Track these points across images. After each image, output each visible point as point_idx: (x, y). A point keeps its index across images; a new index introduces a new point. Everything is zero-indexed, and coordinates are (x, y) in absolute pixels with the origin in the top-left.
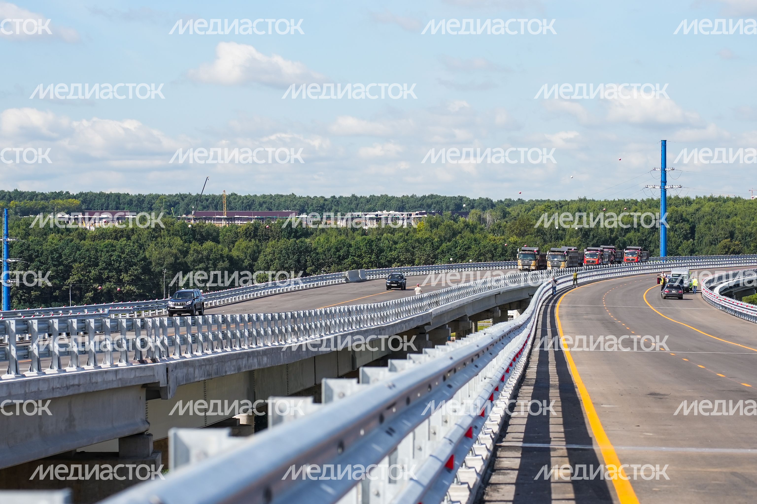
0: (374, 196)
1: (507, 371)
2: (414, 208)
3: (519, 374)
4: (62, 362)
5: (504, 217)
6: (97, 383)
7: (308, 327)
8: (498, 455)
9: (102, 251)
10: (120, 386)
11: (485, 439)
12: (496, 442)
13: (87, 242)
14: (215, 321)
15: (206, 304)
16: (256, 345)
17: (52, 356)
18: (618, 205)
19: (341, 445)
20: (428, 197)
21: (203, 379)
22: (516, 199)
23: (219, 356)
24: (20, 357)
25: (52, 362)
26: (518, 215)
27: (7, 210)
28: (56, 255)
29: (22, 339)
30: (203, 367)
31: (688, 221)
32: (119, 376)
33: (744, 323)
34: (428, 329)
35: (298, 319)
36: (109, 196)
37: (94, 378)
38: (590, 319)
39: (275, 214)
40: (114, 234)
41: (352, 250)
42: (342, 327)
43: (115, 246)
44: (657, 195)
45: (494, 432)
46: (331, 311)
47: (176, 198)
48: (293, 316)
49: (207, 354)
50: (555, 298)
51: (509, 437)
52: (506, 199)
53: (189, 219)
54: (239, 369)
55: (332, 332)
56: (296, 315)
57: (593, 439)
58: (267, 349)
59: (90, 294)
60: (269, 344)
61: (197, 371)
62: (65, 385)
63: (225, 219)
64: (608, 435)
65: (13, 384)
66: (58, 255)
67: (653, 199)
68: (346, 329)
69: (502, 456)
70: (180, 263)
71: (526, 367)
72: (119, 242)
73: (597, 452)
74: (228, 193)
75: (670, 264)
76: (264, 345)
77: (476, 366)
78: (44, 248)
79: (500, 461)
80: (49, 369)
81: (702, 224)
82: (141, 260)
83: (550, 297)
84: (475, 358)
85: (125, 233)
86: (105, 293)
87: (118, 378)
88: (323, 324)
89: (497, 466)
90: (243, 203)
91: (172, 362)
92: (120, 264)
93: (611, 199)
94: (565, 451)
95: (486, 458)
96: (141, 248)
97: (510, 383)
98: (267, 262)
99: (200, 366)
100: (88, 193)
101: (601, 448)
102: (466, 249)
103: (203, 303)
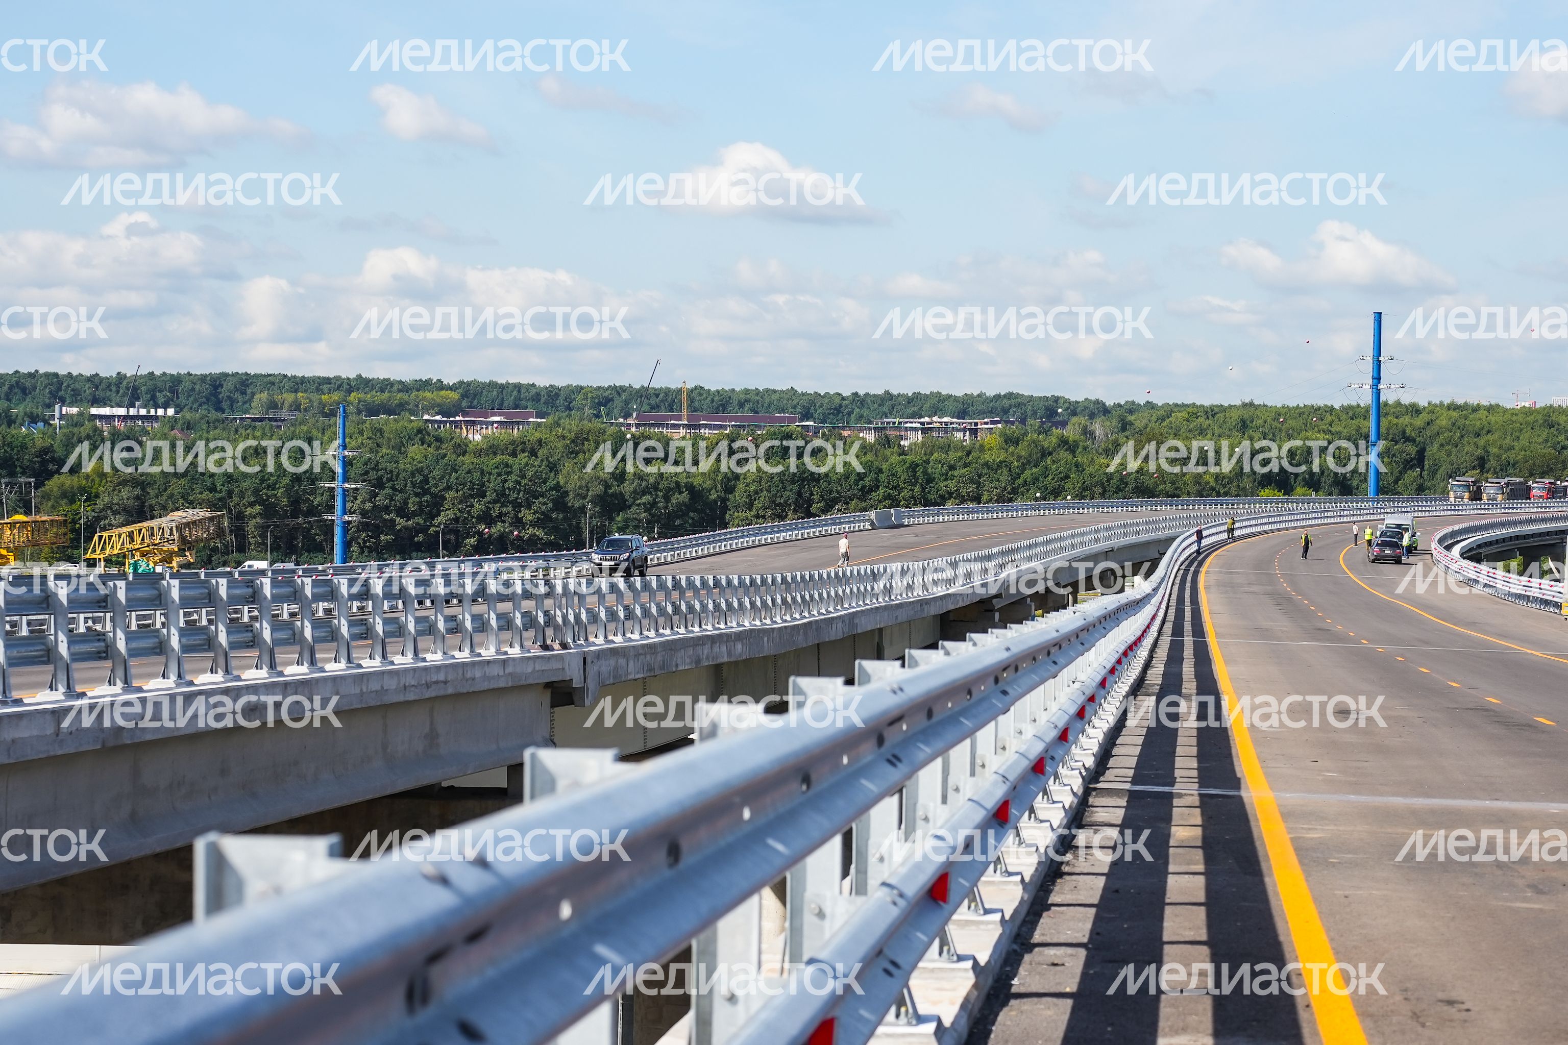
0: (919, 393)
1: (1112, 671)
2: (982, 414)
3: (1134, 677)
4: (420, 645)
5: (1124, 429)
6: (474, 679)
7: (807, 597)
8: (1090, 803)
9: (490, 474)
10: (510, 684)
11: (1072, 777)
12: (1090, 783)
13: (468, 459)
14: (662, 586)
15: (651, 560)
16: (726, 624)
17: (404, 636)
18: (1304, 414)
19: (807, 780)
20: (1005, 396)
21: (641, 676)
22: (1142, 403)
23: (667, 641)
24: (355, 637)
25: (404, 645)
26: (1146, 427)
27: (344, 406)
28: (419, 478)
29: (361, 609)
30: (642, 657)
31: (1413, 440)
32: (509, 670)
33: (1497, 603)
34: (998, 604)
35: (793, 586)
36: (503, 387)
37: (469, 672)
38: (1255, 593)
39: (764, 419)
40: (511, 448)
41: (882, 477)
42: (861, 598)
43: (511, 467)
44: (1365, 398)
45: (1087, 766)
46: (844, 573)
47: (609, 392)
48: (784, 579)
49: (648, 637)
50: (1199, 559)
51: (1109, 774)
52: (1127, 402)
53: (629, 425)
54: (698, 661)
55: (846, 606)
56: (789, 579)
57: (1242, 781)
58: (742, 632)
59: (472, 541)
60: (747, 624)
61: (631, 664)
62: (424, 682)
63: (685, 426)
64: (1267, 775)
65: (342, 678)
66: (421, 478)
67: (1359, 406)
68: (868, 602)
69: (1096, 804)
70: (612, 495)
71: (1147, 666)
72: (517, 461)
73: (1246, 800)
74: (690, 385)
75: (1384, 508)
76: (739, 625)
77: (1055, 663)
78: (402, 466)
79: (1092, 812)
80: (400, 656)
81: (1436, 446)
82: (552, 489)
83: (1191, 557)
84: (1053, 650)
85: (529, 446)
86: (495, 539)
87: (507, 671)
88: (833, 593)
89: (1087, 819)
90: (713, 401)
91: (592, 648)
92: (518, 494)
93: (1292, 404)
94: (1197, 798)
95: (1070, 807)
96: (551, 470)
97: (1118, 690)
98: (750, 495)
99: (637, 656)
100: (471, 382)
101: (1253, 794)
102: (1062, 479)
103: (646, 558)
